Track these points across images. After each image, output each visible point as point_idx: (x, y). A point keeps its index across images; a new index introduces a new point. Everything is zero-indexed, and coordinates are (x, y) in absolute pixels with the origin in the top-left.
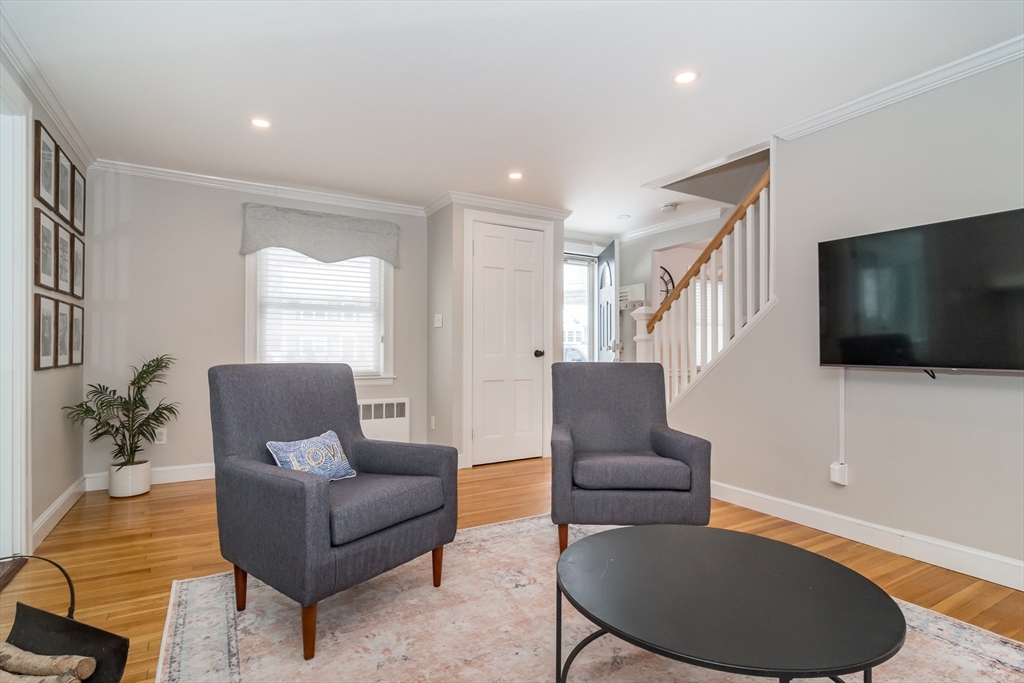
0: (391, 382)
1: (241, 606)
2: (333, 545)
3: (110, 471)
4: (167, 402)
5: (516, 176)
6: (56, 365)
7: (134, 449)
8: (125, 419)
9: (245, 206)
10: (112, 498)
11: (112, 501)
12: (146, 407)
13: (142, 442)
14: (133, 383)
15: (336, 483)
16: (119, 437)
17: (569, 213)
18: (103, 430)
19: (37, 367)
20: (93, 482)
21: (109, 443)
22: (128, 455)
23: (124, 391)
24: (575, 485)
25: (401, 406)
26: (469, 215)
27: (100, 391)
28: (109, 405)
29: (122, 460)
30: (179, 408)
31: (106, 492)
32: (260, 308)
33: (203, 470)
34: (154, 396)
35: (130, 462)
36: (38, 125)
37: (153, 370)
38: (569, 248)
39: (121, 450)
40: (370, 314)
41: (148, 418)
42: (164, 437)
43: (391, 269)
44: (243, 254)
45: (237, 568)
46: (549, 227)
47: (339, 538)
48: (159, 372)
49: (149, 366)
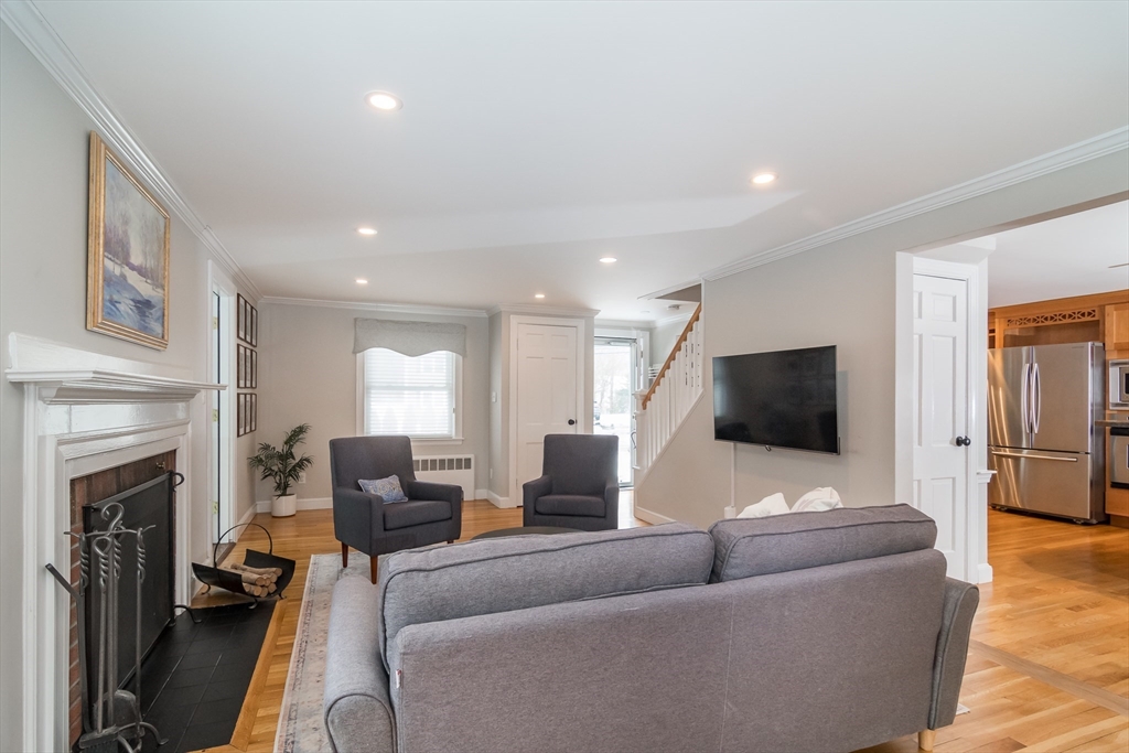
0: (460, 443)
1: (345, 565)
2: (385, 530)
3: (271, 499)
4: (306, 456)
5: (540, 296)
6: (245, 433)
7: (286, 486)
8: (280, 466)
9: (356, 320)
10: (274, 517)
11: (273, 517)
12: (294, 458)
13: (291, 481)
14: (286, 443)
15: (395, 503)
16: (278, 478)
17: (597, 312)
18: (268, 473)
19: (238, 436)
20: (262, 507)
21: (271, 482)
22: (283, 489)
23: (280, 447)
24: (537, 512)
25: (468, 461)
26: (514, 320)
27: (266, 447)
28: (272, 457)
29: (279, 493)
30: (313, 460)
31: (270, 513)
32: (366, 390)
33: (326, 502)
34: (299, 451)
35: (284, 494)
36: (239, 295)
37: (297, 434)
38: (597, 332)
39: (278, 487)
40: (445, 392)
41: (294, 467)
42: (304, 479)
43: (461, 358)
44: (355, 353)
45: (343, 544)
46: (581, 324)
47: (388, 526)
48: (301, 436)
49: (295, 431)
